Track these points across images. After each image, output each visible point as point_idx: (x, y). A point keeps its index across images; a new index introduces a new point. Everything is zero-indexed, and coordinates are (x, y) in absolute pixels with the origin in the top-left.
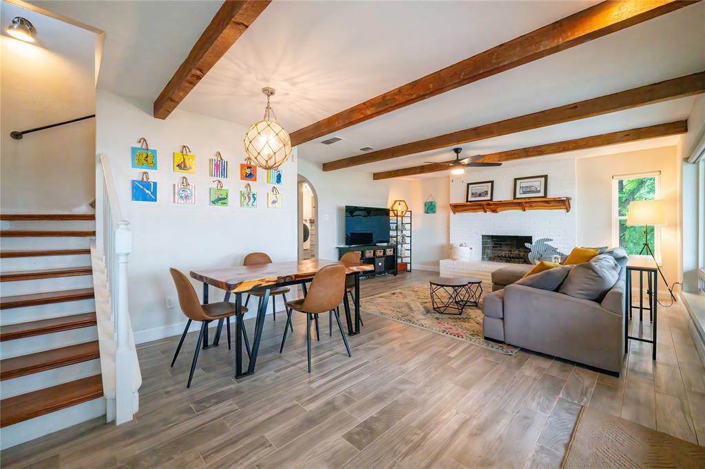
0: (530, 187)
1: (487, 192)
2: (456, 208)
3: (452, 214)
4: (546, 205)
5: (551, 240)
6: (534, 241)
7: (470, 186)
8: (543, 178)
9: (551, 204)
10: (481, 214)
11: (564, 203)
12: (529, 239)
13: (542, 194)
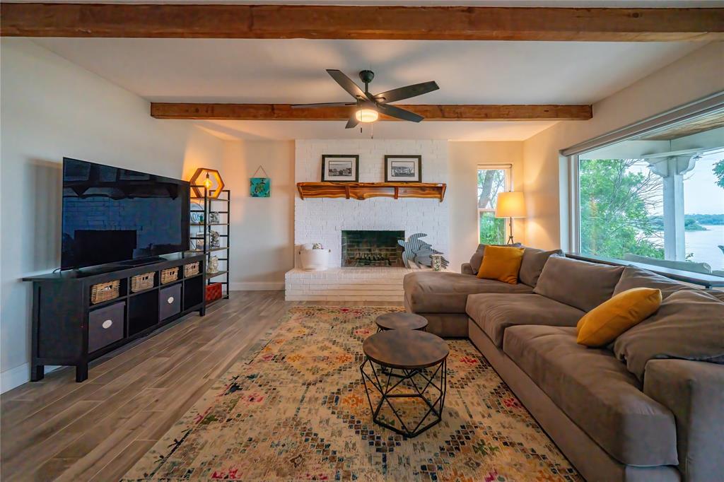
0: (404, 168)
1: (350, 169)
2: (307, 190)
3: (298, 199)
4: (420, 192)
5: (425, 235)
6: (407, 236)
7: (327, 160)
8: (417, 159)
9: (427, 192)
10: (341, 200)
11: (438, 190)
12: (401, 234)
13: (416, 178)
